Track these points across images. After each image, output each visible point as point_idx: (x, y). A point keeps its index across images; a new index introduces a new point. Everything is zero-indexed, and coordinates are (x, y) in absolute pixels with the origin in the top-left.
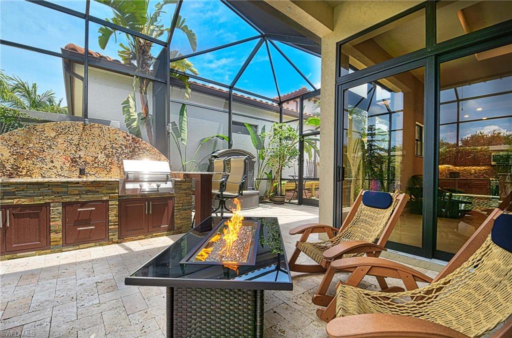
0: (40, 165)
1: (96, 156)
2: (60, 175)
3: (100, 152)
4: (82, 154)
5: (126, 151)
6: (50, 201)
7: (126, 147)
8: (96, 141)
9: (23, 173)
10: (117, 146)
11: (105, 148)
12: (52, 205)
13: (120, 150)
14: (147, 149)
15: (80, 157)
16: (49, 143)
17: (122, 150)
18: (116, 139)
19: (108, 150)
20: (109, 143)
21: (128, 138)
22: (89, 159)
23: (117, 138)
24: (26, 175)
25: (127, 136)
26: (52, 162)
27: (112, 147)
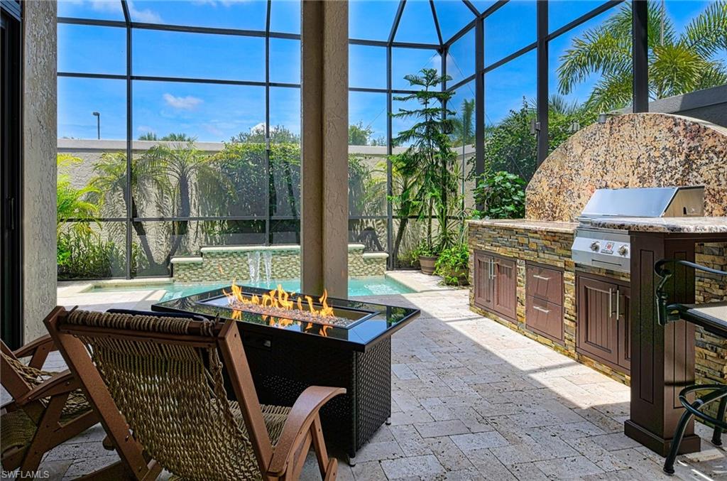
0: (569, 202)
1: (626, 181)
3: (631, 174)
5: (672, 164)
6: (517, 256)
7: (673, 153)
8: (626, 150)
9: (557, 215)
10: (657, 154)
11: (639, 164)
12: (518, 261)
13: (662, 162)
14: (717, 150)
16: (576, 167)
17: (666, 161)
18: (656, 137)
19: (642, 165)
20: (643, 149)
21: (675, 129)
23: (657, 134)
25: (675, 125)
26: (579, 197)
27: (649, 159)
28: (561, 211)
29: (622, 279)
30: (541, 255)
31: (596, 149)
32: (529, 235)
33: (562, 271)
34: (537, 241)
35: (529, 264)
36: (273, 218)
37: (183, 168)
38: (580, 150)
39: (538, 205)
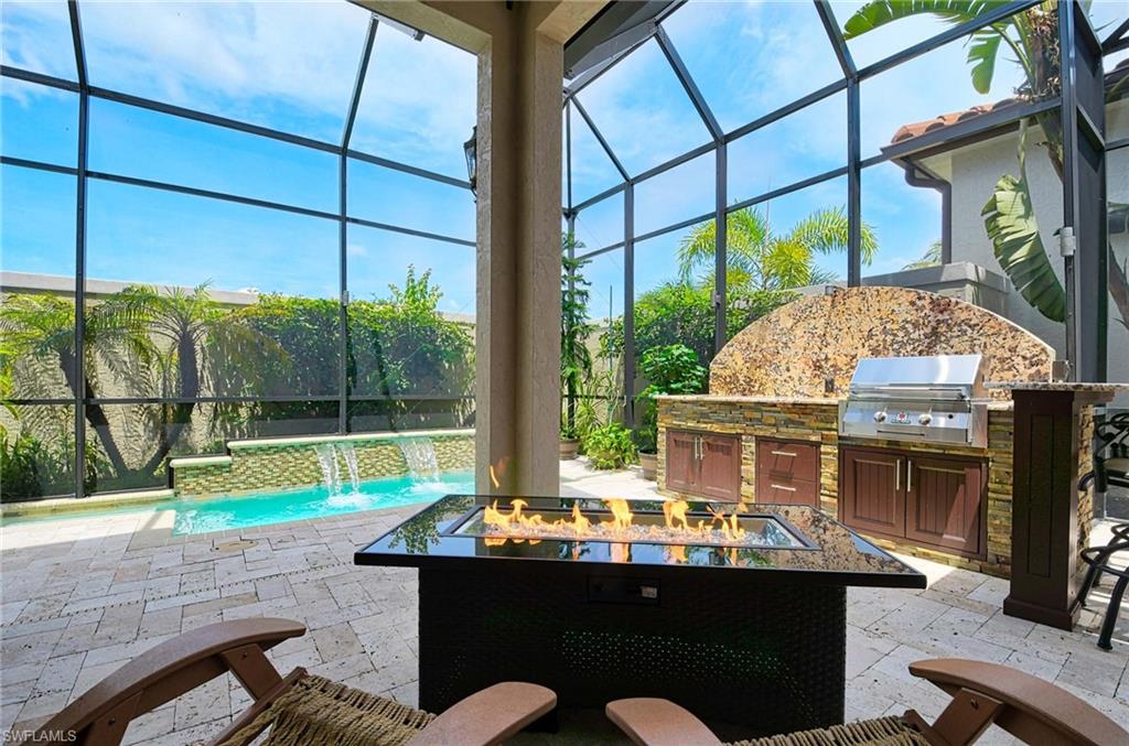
0: (773, 375)
1: (853, 353)
2: (797, 392)
3: (860, 346)
4: (829, 351)
5: (915, 336)
6: (742, 431)
7: (916, 326)
8: (853, 323)
9: (756, 389)
10: (895, 327)
11: (870, 336)
12: (744, 437)
13: (901, 334)
14: (972, 323)
15: (827, 359)
16: (784, 340)
17: (907, 333)
18: (893, 311)
19: (875, 338)
20: (877, 322)
21: (919, 303)
22: (842, 361)
23: (896, 308)
24: (758, 392)
25: (919, 298)
26: (788, 370)
27: (885, 331)
28: (761, 384)
29: (912, 449)
30: (785, 430)
31: (813, 322)
32: (764, 408)
33: (817, 445)
34: (776, 415)
35: (760, 440)
36: (352, 398)
37: (186, 324)
38: (790, 323)
39: (728, 380)
